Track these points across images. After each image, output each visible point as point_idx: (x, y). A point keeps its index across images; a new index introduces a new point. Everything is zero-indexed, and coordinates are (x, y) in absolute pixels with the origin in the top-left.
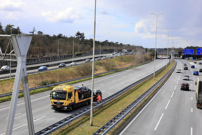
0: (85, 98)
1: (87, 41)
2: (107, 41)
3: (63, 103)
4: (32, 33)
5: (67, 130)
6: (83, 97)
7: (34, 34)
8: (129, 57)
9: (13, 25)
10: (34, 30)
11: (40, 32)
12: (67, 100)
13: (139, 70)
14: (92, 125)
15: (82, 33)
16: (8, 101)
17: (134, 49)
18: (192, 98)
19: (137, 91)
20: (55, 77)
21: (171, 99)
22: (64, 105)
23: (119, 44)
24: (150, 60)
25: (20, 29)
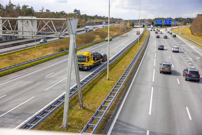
0: (97, 60)
1: (83, 16)
2: (96, 15)
3: (84, 64)
4: (42, 11)
5: (92, 84)
6: (96, 59)
7: (43, 12)
8: (115, 27)
9: (28, 6)
10: (43, 9)
11: (48, 10)
12: (87, 62)
13: (124, 37)
14: (109, 80)
15: (78, 10)
16: (40, 63)
17: (117, 21)
18: (170, 57)
19: (129, 53)
20: (66, 44)
21: (155, 58)
22: (84, 66)
23: (106, 17)
24: (129, 29)
25: (33, 8)
